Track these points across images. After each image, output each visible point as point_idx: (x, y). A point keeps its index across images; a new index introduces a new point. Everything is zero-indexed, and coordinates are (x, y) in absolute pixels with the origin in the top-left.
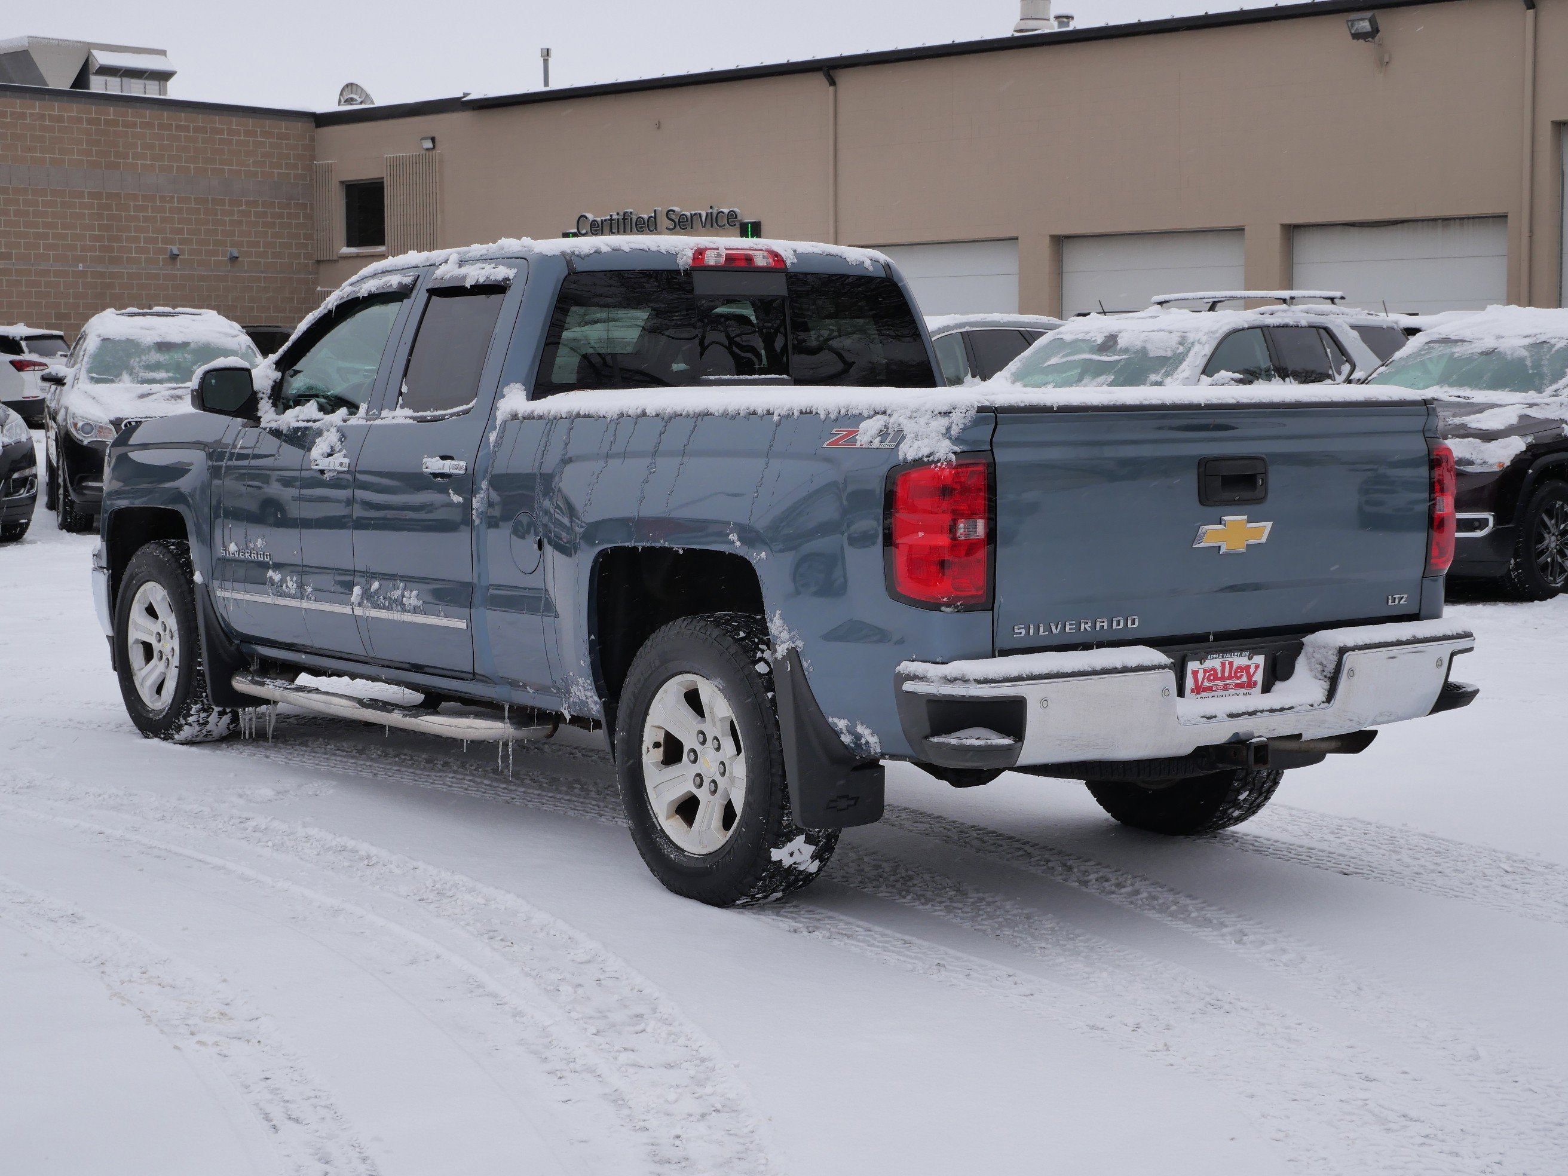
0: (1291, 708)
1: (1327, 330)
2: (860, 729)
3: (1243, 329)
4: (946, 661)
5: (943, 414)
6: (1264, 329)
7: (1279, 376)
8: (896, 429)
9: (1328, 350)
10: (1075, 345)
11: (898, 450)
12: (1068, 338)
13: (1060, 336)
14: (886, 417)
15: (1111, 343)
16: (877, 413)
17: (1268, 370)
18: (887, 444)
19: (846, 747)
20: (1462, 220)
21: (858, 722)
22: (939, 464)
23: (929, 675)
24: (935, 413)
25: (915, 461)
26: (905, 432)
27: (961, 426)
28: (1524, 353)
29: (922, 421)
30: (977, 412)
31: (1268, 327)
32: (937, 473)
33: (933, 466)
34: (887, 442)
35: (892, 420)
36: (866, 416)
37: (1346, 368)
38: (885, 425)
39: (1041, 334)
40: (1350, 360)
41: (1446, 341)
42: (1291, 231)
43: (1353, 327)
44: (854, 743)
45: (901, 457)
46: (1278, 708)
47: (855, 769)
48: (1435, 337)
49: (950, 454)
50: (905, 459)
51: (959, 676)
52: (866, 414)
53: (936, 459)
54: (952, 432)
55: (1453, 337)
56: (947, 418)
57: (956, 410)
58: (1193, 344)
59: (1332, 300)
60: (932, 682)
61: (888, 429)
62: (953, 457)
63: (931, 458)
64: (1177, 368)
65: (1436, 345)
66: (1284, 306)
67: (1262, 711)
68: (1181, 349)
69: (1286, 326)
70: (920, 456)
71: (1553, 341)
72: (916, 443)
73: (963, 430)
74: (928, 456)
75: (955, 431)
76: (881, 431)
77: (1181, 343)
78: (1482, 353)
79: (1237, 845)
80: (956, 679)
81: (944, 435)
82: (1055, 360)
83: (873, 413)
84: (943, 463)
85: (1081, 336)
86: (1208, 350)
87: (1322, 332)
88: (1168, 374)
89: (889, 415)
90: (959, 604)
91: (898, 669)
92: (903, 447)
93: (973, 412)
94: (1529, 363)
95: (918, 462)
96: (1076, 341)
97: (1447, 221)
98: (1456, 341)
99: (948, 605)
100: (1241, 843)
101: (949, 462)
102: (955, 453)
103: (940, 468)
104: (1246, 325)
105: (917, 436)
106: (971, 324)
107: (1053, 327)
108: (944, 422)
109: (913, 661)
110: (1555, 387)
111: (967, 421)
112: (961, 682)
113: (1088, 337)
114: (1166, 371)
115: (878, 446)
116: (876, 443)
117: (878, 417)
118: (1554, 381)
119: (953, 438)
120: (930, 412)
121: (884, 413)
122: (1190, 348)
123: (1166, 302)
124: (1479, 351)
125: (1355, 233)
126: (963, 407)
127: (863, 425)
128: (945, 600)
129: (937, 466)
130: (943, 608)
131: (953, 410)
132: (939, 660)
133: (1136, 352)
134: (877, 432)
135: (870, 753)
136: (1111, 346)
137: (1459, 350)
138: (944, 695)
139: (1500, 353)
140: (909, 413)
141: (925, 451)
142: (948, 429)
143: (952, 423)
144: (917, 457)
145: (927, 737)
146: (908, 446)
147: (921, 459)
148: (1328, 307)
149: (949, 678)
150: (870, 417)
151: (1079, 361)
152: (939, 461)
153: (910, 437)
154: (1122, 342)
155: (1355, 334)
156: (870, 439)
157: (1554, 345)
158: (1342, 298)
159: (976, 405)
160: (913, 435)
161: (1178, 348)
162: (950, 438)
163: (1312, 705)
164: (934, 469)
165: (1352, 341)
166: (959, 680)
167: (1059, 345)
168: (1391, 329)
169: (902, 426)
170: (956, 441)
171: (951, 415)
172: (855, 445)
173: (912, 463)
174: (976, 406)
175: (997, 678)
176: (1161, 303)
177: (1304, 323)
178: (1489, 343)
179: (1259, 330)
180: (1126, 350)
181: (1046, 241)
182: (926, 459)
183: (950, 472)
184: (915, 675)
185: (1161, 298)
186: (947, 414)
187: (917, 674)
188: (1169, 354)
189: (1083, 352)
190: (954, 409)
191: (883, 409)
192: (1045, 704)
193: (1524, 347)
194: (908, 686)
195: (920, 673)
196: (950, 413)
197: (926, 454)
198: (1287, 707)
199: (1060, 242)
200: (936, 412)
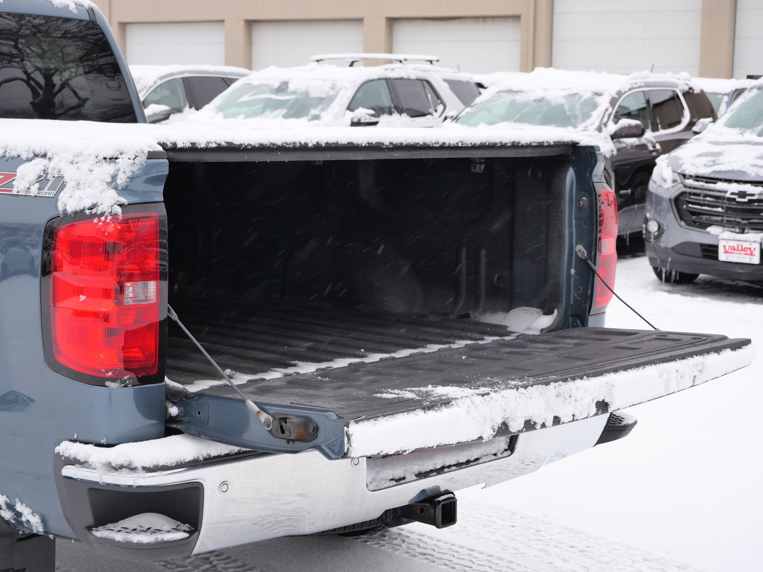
0: (477, 459)
1: (428, 82)
2: (19, 507)
3: (374, 80)
4: (111, 442)
5: (108, 160)
6: (388, 80)
7: (398, 112)
8: (56, 176)
9: (429, 96)
10: (259, 88)
11: (57, 200)
12: (255, 83)
13: (249, 82)
14: (45, 161)
15: (284, 87)
16: (36, 156)
17: (390, 108)
18: (47, 192)
19: (7, 522)
20: (494, 18)
21: (17, 500)
22: (103, 218)
23: (91, 460)
24: (99, 158)
25: (76, 213)
26: (65, 179)
27: (129, 174)
28: (563, 101)
29: (85, 167)
30: (148, 159)
31: (390, 79)
32: (100, 228)
33: (96, 220)
34: (46, 190)
35: (52, 164)
36: (24, 158)
37: (440, 108)
38: (45, 170)
39: (236, 80)
40: (442, 103)
41: (510, 91)
42: (392, 21)
43: (445, 80)
44: (15, 519)
45: (61, 208)
46: (465, 461)
47: (20, 540)
48: (503, 88)
49: (116, 206)
50: (65, 210)
51: (126, 464)
52: (24, 157)
53: (99, 212)
54: (119, 181)
55: (515, 89)
56: (113, 165)
57: (124, 155)
58: (340, 89)
59: (431, 62)
60: (94, 469)
61: (47, 174)
62: (119, 210)
63: (94, 211)
64: (329, 105)
65: (504, 94)
66: (400, 65)
67: (450, 466)
68: (332, 93)
69: (401, 79)
70: (82, 208)
71: (582, 93)
72: (78, 193)
73: (132, 179)
74: (91, 209)
75: (122, 180)
76: (40, 176)
77: (333, 88)
78: (535, 100)
79: (404, 545)
80: (121, 467)
81: (109, 184)
82: (246, 98)
83: (32, 155)
84: (107, 217)
85: (264, 82)
86: (350, 94)
87: (425, 83)
88: (323, 110)
89: (49, 158)
90: (126, 378)
91: (58, 449)
92: (63, 198)
93: (143, 158)
94: (566, 107)
95: (79, 214)
96: (260, 85)
97: (484, 18)
98: (517, 92)
99: (113, 380)
100: (409, 543)
101: (115, 216)
102: (121, 205)
103: (104, 222)
104: (376, 77)
105: (78, 184)
106: (189, 72)
107: (243, 75)
108: (109, 169)
109: (75, 441)
110: (584, 124)
111: (135, 169)
112: (127, 470)
113: (268, 83)
114: (322, 108)
115: (36, 194)
116: (34, 191)
117: (38, 160)
118: (583, 120)
119: (120, 188)
120: (93, 157)
121: (44, 156)
122: (338, 92)
123: (321, 60)
124: (533, 98)
125: (430, 23)
126: (131, 153)
127: (21, 170)
128: (110, 374)
129: (100, 221)
130: (108, 383)
131: (120, 156)
132: (103, 441)
133: (302, 94)
134: (35, 177)
135: (32, 530)
136: (284, 90)
137: (519, 98)
138: (108, 484)
139: (546, 101)
140: (70, 158)
141: (88, 203)
142: (114, 177)
143: (119, 170)
144: (78, 209)
145: (89, 528)
146: (68, 195)
147: (82, 211)
148: (428, 66)
149: (114, 465)
150: (29, 160)
151: (262, 99)
152: (102, 214)
153: (70, 185)
154: (292, 87)
155: (446, 85)
156: (28, 186)
157: (582, 96)
158: (438, 61)
159: (146, 150)
160: (74, 183)
161: (330, 92)
162: (116, 188)
163: (495, 455)
164: (97, 224)
165: (444, 90)
166: (126, 467)
167: (249, 87)
168: (468, 83)
169: (62, 173)
170: (124, 191)
171: (117, 161)
172: (11, 191)
173: (73, 216)
174: (146, 152)
175: (169, 464)
176: (318, 61)
177: (413, 77)
178: (539, 94)
179: (384, 82)
180: (294, 93)
181: (242, 24)
182: (88, 212)
183: (115, 227)
184: (75, 459)
185: (318, 57)
186: (113, 159)
187: (78, 458)
188: (324, 95)
189: (265, 92)
190: (121, 154)
191: (43, 152)
192: (225, 488)
193: (563, 97)
194: (68, 471)
195: (81, 457)
196: (116, 158)
197: (88, 205)
198: (472, 459)
199: (250, 24)
200: (101, 157)
